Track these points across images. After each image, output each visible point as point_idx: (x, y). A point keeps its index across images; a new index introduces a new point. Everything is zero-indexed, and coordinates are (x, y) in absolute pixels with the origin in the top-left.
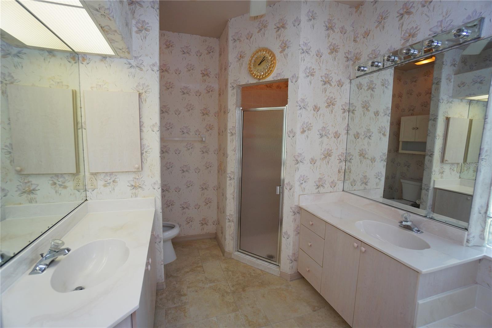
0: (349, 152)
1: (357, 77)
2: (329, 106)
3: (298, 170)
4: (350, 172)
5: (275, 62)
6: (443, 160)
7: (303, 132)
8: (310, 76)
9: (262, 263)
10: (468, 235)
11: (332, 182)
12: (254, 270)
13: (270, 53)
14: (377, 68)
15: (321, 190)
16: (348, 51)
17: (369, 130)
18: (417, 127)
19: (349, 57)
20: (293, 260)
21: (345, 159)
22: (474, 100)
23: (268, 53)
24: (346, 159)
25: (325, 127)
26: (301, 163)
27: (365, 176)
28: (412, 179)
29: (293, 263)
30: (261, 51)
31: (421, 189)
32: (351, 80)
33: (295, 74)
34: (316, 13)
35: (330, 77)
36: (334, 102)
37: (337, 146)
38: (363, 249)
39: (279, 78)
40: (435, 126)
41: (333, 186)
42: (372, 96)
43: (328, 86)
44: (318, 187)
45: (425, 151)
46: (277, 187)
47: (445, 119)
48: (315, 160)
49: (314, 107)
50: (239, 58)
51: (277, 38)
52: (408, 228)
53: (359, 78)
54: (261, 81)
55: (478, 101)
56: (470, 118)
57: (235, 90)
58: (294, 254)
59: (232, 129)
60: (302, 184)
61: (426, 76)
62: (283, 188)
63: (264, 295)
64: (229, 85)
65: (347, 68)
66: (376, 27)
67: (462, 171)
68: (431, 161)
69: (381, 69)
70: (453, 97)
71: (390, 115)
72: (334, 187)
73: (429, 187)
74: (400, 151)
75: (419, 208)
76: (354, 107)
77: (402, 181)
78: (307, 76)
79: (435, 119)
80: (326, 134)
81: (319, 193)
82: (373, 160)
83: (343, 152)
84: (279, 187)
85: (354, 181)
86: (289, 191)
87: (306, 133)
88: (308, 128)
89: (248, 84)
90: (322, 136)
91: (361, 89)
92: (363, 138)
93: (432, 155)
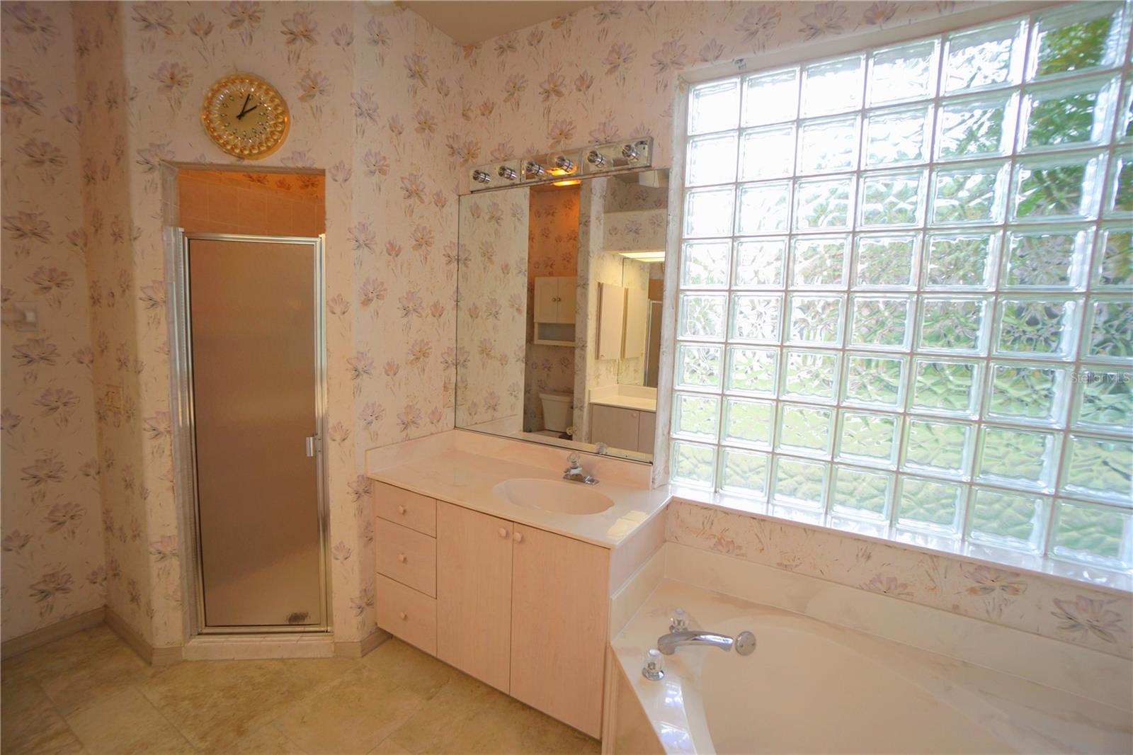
0: (461, 346)
1: (472, 192)
2: (420, 245)
3: (360, 392)
4: (466, 388)
5: (286, 119)
6: (597, 357)
7: (367, 301)
8: (377, 172)
9: (280, 641)
10: (654, 472)
11: (433, 413)
12: (260, 668)
13: (272, 93)
14: (508, 182)
15: (413, 432)
16: (454, 134)
17: (494, 301)
18: (559, 296)
19: (456, 146)
20: (364, 605)
21: (454, 362)
22: (628, 258)
23: (267, 93)
24: (458, 361)
25: (413, 293)
26: (365, 376)
27: (491, 393)
28: (556, 392)
29: (364, 612)
30: (242, 81)
31: (572, 408)
32: (460, 196)
33: (342, 161)
34: (387, 31)
35: (421, 182)
36: (429, 238)
37: (439, 335)
38: (518, 536)
39: (300, 165)
40: (585, 296)
41: (435, 421)
42: (496, 232)
43: (414, 201)
44: (406, 426)
45: (574, 341)
46: (308, 439)
47: (597, 284)
48: (395, 366)
49: (388, 245)
50: (168, 82)
51: (289, 59)
52: (578, 479)
53: (475, 195)
54: (246, 162)
55: (633, 260)
56: (624, 286)
57: (156, 175)
58: (365, 590)
59: (152, 287)
60: (370, 423)
61: (566, 207)
62: (322, 439)
63: (303, 718)
64: (133, 156)
65: (452, 170)
66: (505, 101)
67: (620, 371)
68: (584, 358)
69: (517, 185)
70: (604, 249)
71: (526, 273)
72: (438, 421)
73: (584, 402)
74: (537, 341)
75: (572, 440)
76: (467, 254)
77: (542, 396)
78: (371, 172)
79: (585, 286)
80: (415, 308)
81: (409, 440)
82: (503, 360)
83: (451, 346)
84: (311, 438)
85: (474, 404)
86: (339, 444)
87: (373, 305)
88: (378, 293)
89: (203, 165)
90: (407, 311)
91: (478, 217)
92: (484, 317)
93: (584, 347)
